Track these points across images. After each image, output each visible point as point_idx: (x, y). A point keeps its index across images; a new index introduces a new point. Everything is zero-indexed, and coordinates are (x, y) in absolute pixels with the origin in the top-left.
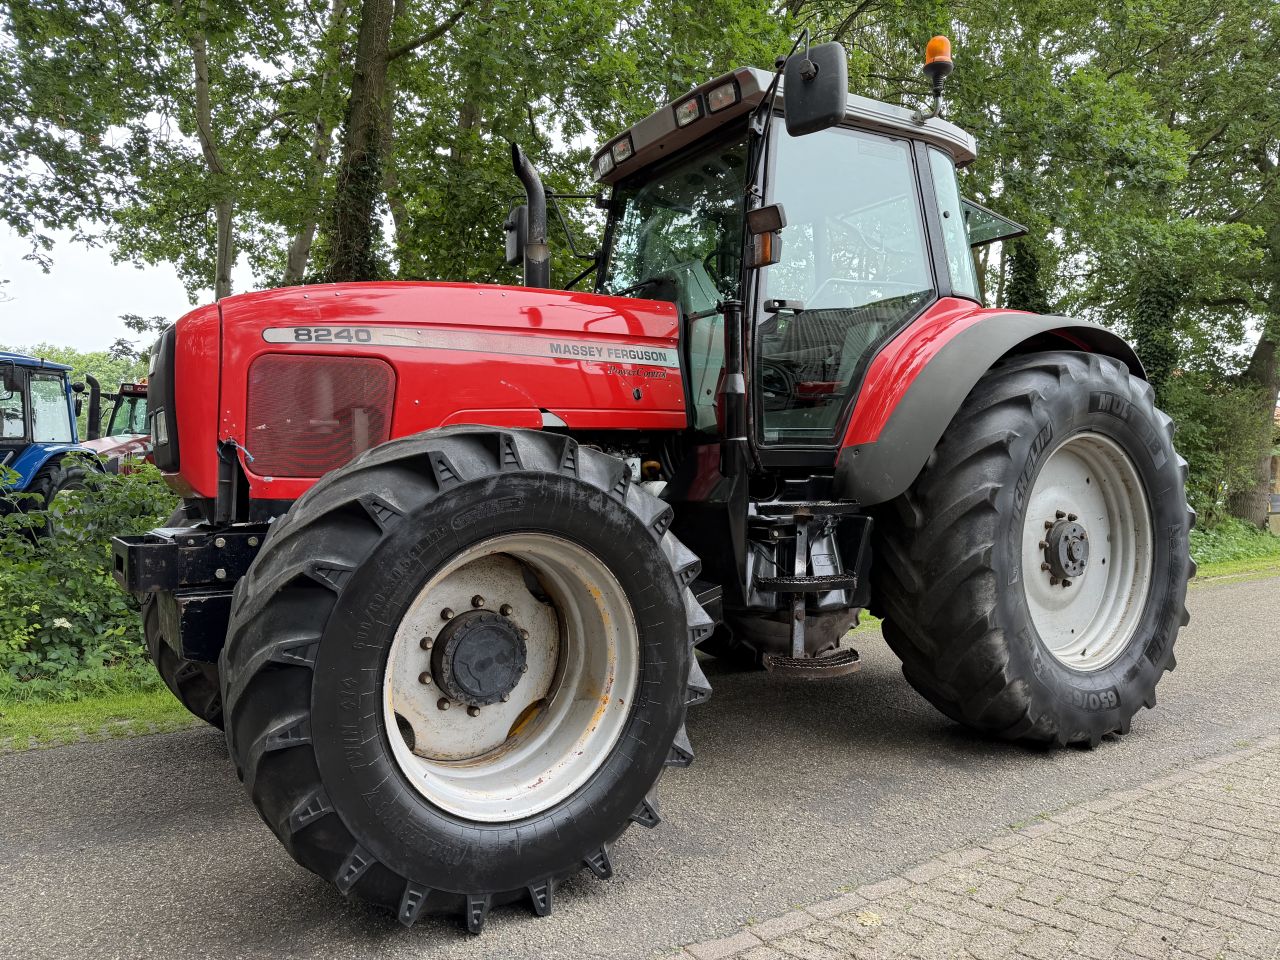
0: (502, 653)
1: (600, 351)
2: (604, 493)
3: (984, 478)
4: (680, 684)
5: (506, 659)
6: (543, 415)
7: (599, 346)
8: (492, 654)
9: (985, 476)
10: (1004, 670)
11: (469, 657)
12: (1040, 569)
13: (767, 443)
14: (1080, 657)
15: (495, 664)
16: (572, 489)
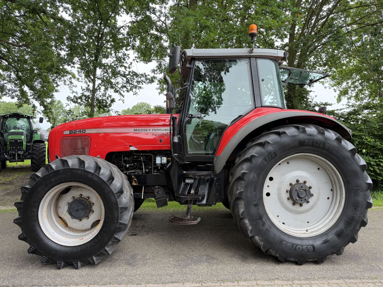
0: (82, 208)
1: (149, 130)
2: (92, 173)
3: (243, 169)
4: (116, 221)
5: (83, 210)
6: (130, 147)
7: (149, 128)
8: (80, 208)
9: (243, 168)
10: (248, 232)
11: (74, 208)
12: (287, 199)
13: (189, 155)
14: (305, 232)
15: (80, 210)
16: (83, 172)
